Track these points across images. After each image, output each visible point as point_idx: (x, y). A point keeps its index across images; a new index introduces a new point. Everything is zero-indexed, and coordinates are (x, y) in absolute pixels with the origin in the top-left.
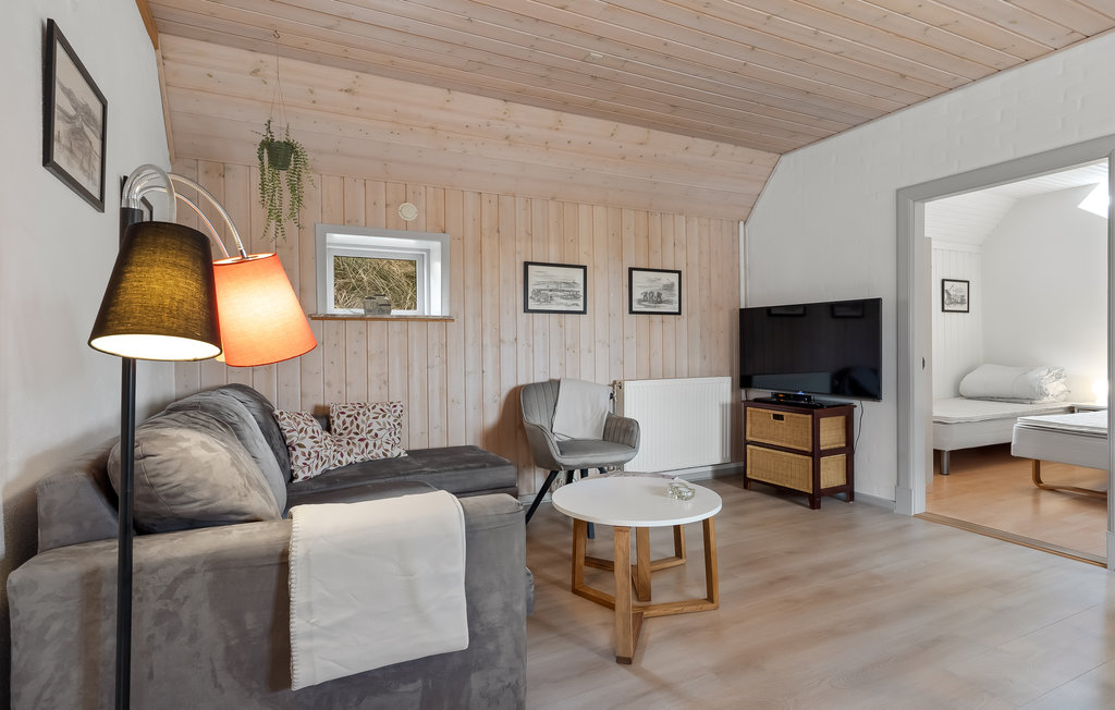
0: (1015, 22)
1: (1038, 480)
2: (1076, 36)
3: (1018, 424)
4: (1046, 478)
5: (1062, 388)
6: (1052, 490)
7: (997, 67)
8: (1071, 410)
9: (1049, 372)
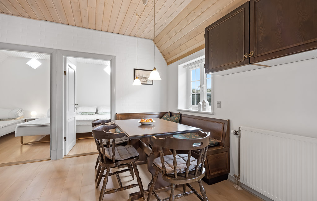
0: (32, 5)
1: (22, 143)
2: (44, 19)
3: (17, 127)
4: (24, 142)
5: (22, 114)
6: (26, 144)
7: (21, 14)
8: (25, 121)
9: (19, 110)
